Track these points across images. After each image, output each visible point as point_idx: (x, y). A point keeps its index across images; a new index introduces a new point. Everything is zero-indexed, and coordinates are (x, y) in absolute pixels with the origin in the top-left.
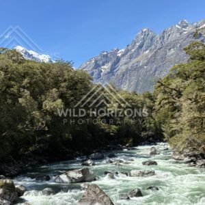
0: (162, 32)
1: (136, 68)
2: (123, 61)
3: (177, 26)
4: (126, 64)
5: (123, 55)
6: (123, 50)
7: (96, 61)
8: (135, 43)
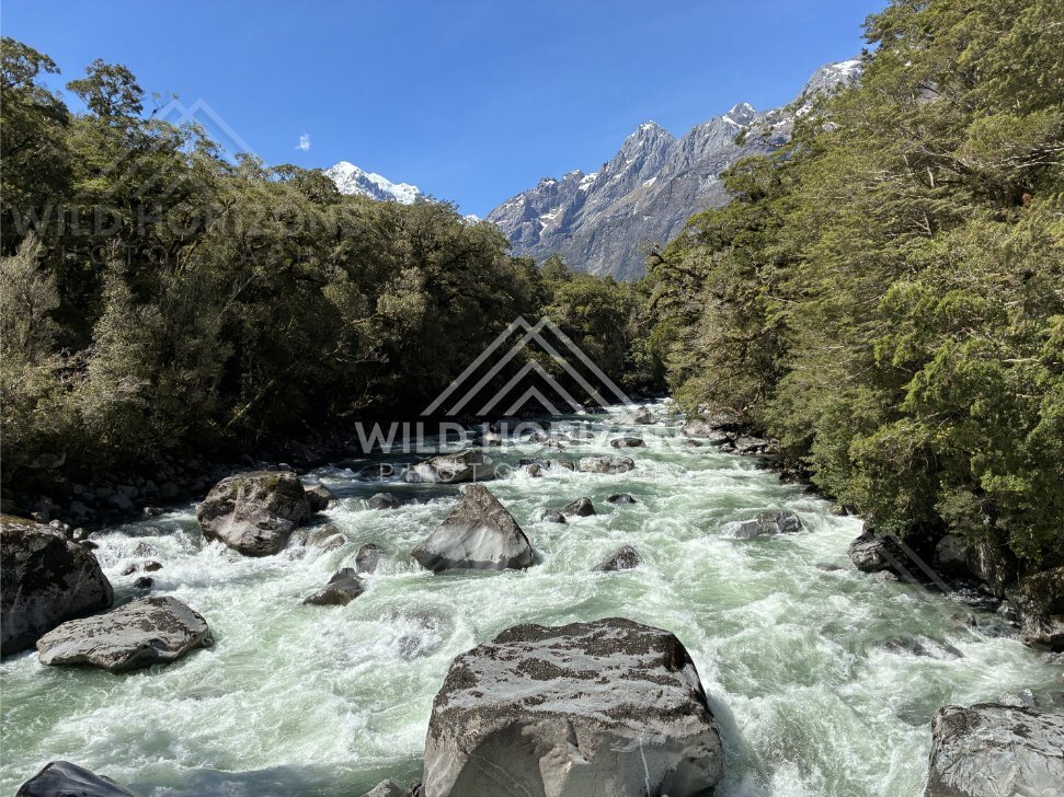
0: (689, 133)
1: (625, 221)
2: (593, 201)
3: (726, 119)
4: (600, 209)
5: (593, 189)
6: (593, 176)
7: (528, 203)
8: (624, 159)
